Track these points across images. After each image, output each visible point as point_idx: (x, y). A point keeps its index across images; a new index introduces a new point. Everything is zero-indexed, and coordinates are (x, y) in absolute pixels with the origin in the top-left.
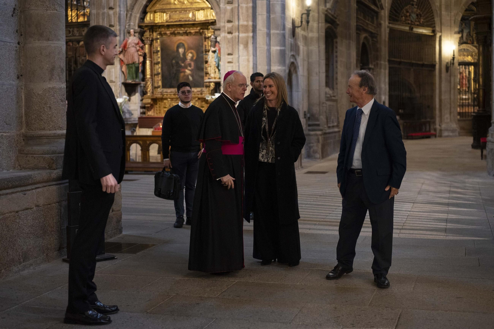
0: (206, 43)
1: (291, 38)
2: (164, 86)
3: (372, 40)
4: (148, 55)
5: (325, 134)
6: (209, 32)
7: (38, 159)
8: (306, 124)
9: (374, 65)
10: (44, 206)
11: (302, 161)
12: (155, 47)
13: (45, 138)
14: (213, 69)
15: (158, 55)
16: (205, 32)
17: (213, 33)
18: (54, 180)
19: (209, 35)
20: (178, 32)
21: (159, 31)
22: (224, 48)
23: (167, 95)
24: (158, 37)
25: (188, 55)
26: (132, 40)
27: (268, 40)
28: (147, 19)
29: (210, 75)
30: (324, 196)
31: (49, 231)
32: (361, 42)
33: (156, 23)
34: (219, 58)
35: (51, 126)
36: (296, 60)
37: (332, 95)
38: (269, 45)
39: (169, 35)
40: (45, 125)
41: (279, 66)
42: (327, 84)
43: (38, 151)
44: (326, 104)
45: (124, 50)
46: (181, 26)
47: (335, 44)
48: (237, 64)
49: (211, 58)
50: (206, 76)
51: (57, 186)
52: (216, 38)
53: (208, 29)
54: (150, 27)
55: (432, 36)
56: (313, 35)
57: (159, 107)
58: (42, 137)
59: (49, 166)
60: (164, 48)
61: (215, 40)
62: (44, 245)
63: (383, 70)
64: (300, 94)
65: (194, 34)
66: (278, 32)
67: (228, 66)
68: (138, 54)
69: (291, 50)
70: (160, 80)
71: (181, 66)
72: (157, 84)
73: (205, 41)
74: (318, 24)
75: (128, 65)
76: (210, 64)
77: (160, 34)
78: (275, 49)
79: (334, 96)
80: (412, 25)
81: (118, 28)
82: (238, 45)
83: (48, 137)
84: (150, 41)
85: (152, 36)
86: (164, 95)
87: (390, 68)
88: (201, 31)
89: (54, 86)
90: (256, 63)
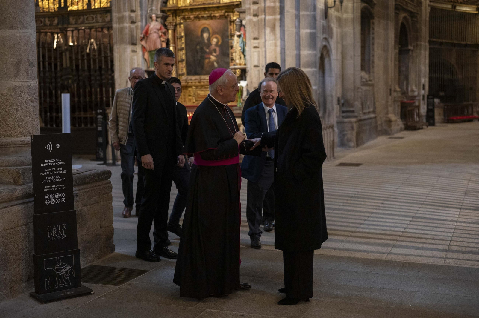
0: (231, 27)
1: (323, 20)
2: (189, 73)
3: (412, 20)
4: (171, 41)
5: (360, 120)
6: (234, 15)
7: (2, 172)
8: (340, 111)
9: (414, 47)
10: (5, 231)
11: (335, 150)
12: (178, 31)
13: (11, 146)
14: (238, 55)
15: (182, 41)
16: (230, 15)
17: (238, 17)
18: (18, 198)
19: (235, 18)
20: (203, 15)
21: (182, 15)
22: (250, 32)
23: (192, 82)
24: (182, 21)
25: (212, 40)
26: (154, 26)
27: (297, 22)
28: (169, 3)
29: (235, 61)
30: (356, 197)
31: (13, 260)
32: (400, 22)
33: (179, 7)
34: (244, 43)
35: (19, 132)
36: (328, 43)
37: (368, 79)
38: (298, 27)
39: (193, 19)
40: (12, 131)
41: (309, 50)
42: (363, 68)
43: (3, 163)
44: (361, 89)
45: (146, 36)
46: (205, 9)
47: (371, 26)
48: (264, 49)
49: (236, 42)
50: (232, 62)
51: (23, 206)
52: (241, 22)
53: (233, 12)
54: (173, 11)
55: (476, 14)
56: (348, 15)
57: (184, 95)
58: (8, 145)
59: (15, 181)
60: (188, 33)
61: (239, 23)
62: (6, 278)
63: (423, 52)
64: (333, 79)
65: (218, 17)
66: (308, 13)
67: (254, 52)
68: (161, 40)
69: (323, 33)
70: (185, 67)
71: (205, 52)
72: (181, 71)
73: (231, 25)
74: (353, 4)
75: (150, 52)
76: (235, 50)
77: (184, 18)
78: (305, 31)
79: (370, 81)
80: (455, 2)
81: (139, 13)
82: (265, 28)
83: (15, 145)
84: (174, 27)
85: (175, 21)
86: (189, 82)
87: (430, 49)
88: (226, 14)
89: (20, 84)
90: (284, 48)
